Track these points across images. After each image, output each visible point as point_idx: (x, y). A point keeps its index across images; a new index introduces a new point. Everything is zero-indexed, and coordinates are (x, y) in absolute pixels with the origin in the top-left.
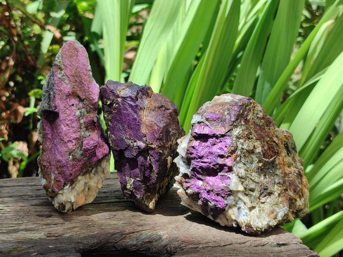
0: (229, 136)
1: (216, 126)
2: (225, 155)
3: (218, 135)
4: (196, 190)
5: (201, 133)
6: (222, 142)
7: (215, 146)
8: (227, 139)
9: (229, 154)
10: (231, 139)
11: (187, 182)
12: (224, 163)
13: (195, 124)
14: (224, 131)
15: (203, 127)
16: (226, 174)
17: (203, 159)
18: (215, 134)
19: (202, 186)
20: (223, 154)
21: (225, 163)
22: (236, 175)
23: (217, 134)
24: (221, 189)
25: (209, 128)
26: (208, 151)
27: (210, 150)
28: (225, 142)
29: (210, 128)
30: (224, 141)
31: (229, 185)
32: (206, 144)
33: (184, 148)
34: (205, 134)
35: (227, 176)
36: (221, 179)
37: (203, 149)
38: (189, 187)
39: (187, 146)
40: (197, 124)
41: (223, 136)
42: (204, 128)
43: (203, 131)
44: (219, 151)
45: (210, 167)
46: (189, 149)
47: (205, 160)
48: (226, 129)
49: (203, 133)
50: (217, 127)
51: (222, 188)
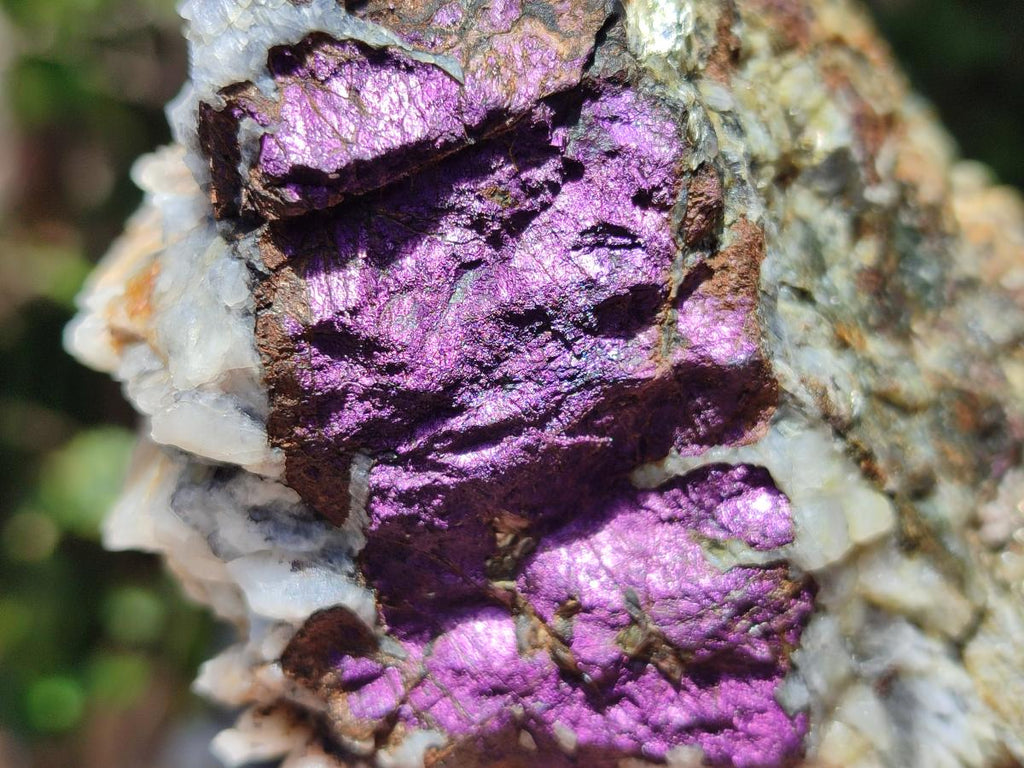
0: (621, 82)
1: (463, 32)
2: (659, 281)
3: (530, 113)
4: (485, 713)
5: (355, 151)
6: (592, 172)
7: (528, 235)
8: (614, 119)
9: (694, 259)
10: (655, 101)
11: (355, 685)
12: (681, 355)
13: (247, 84)
14: (564, 50)
15: (339, 86)
16: (719, 454)
17: (461, 410)
18: (496, 115)
19: (521, 650)
20: (641, 279)
21: (690, 356)
22: (812, 426)
23: (519, 103)
24: (727, 611)
25: (413, 80)
26: (487, 306)
27: (504, 294)
28: (612, 154)
29: (410, 70)
30: (606, 147)
31: (787, 539)
32: (439, 253)
33: (230, 385)
34: (404, 147)
35: (733, 461)
36: (680, 513)
37: (424, 311)
38: (393, 718)
39: (259, 349)
40: (268, 84)
41: (567, 103)
42: (355, 91)
43: (361, 127)
44: (591, 264)
45: (554, 449)
46: (289, 363)
47: (490, 408)
48: (566, 24)
49: (380, 145)
50: (472, 36)
51: (736, 595)
